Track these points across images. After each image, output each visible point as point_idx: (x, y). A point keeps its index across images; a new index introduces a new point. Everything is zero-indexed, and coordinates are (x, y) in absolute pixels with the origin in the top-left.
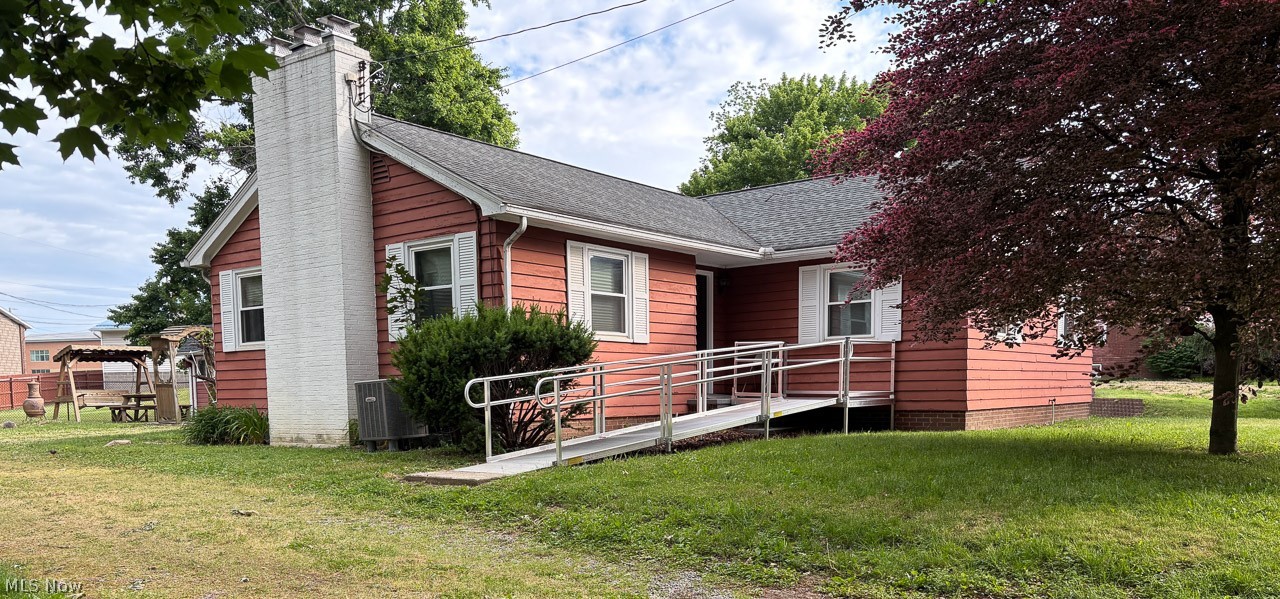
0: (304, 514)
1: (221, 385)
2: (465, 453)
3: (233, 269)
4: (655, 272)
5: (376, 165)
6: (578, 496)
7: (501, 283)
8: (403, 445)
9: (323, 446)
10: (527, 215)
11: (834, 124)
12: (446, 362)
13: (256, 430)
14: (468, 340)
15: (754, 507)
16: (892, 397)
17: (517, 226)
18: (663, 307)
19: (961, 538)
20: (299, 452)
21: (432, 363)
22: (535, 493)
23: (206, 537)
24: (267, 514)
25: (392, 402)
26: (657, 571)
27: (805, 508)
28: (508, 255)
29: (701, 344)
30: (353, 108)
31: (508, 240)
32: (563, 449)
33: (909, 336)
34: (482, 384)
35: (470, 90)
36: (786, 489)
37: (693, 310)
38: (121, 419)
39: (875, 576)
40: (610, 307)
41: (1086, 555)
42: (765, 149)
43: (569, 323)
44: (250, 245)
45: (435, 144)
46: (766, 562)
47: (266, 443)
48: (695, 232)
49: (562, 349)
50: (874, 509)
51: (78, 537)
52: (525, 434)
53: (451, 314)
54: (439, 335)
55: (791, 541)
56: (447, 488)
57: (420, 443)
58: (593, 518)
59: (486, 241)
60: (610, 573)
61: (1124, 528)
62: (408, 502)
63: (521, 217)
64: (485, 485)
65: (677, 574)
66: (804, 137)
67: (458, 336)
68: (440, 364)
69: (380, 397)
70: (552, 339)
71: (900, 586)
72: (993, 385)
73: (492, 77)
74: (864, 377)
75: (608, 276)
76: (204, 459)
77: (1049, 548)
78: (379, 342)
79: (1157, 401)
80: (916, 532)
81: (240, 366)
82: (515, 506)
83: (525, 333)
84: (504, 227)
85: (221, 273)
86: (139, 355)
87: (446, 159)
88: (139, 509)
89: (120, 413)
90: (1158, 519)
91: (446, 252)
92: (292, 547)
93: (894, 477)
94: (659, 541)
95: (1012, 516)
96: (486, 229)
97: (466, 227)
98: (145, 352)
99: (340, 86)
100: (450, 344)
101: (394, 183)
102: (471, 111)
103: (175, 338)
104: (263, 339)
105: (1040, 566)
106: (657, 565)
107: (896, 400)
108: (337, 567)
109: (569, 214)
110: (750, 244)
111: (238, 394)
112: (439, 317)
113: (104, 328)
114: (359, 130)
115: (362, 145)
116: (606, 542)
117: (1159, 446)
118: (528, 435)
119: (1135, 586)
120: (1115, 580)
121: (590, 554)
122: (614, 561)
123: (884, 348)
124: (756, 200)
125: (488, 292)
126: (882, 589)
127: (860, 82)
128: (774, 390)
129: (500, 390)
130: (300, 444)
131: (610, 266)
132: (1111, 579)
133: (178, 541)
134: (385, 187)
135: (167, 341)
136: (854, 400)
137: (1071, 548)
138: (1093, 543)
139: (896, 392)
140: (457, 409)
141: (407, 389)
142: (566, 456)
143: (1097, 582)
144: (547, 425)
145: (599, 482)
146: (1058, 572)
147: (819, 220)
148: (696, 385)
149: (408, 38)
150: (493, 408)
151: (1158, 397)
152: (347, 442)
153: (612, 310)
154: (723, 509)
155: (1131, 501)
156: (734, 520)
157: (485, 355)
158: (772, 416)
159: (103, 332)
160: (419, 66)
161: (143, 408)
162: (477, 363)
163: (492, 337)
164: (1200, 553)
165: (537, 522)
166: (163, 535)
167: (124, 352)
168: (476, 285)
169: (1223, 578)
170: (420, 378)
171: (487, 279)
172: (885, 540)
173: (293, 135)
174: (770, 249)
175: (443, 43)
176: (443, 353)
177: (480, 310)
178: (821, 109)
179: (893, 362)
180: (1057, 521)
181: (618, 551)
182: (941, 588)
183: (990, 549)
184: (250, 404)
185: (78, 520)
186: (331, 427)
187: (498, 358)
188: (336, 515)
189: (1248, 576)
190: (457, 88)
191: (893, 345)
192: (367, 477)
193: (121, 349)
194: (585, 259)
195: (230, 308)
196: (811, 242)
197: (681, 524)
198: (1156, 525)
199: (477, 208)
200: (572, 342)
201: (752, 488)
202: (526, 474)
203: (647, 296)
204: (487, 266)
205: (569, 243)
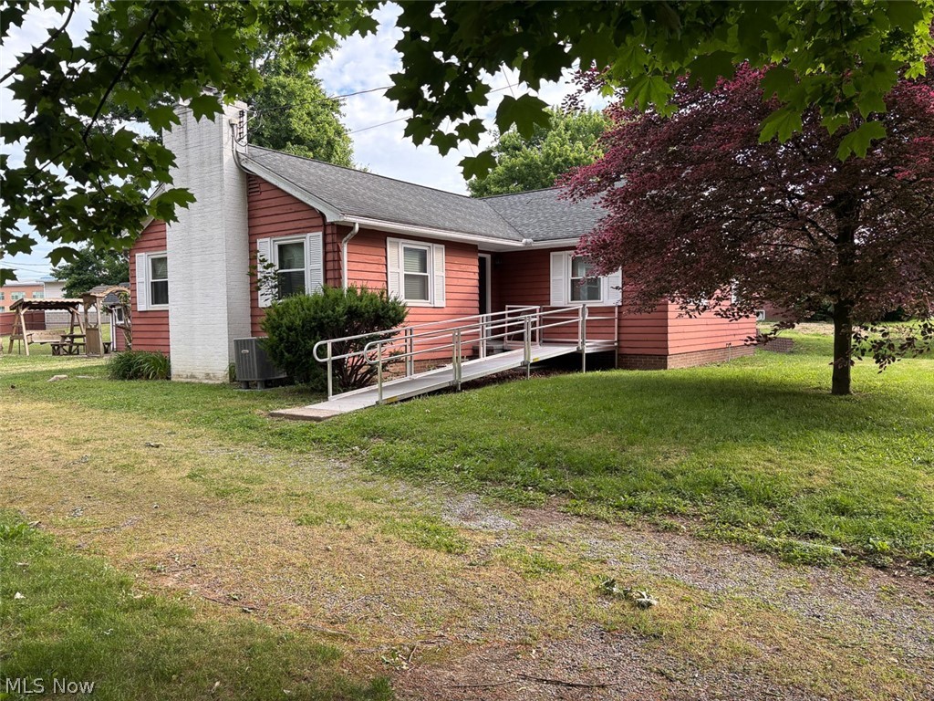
0: (197, 444)
1: (136, 335)
2: (314, 390)
3: (145, 252)
4: (449, 257)
5: (250, 182)
6: (393, 431)
7: (340, 269)
8: (268, 384)
9: (211, 382)
10: (358, 222)
11: (576, 139)
12: (300, 328)
13: (161, 369)
14: (316, 313)
15: (518, 441)
16: (616, 344)
17: (352, 228)
18: (455, 282)
19: (659, 468)
20: (194, 387)
21: (290, 329)
22: (363, 427)
23: (126, 468)
24: (172, 446)
25: (260, 354)
26: (448, 494)
27: (553, 442)
28: (345, 249)
29: (482, 310)
30: (235, 143)
31: (345, 239)
32: (382, 389)
33: (626, 302)
34: (326, 345)
35: (318, 115)
36: (540, 426)
37: (476, 283)
38: (59, 354)
39: (600, 498)
40: (417, 284)
41: (744, 483)
42: (526, 158)
43: (388, 298)
44: (159, 235)
45: (293, 167)
46: (525, 486)
47: (169, 379)
48: (477, 229)
49: (383, 318)
50: (600, 444)
51: (34, 468)
52: (356, 377)
53: (304, 292)
54: (295, 308)
55: (543, 468)
56: (301, 423)
57: (281, 382)
58: (404, 448)
59: (329, 239)
60: (416, 496)
61: (770, 461)
62: (272, 435)
63: (354, 223)
64: (327, 421)
65: (463, 496)
66: (554, 150)
67: (309, 310)
68: (295, 329)
69: (252, 350)
70: (376, 311)
71: (617, 507)
72: (686, 336)
73: (334, 105)
74: (596, 330)
75: (416, 261)
76: (122, 395)
77: (718, 478)
78: (251, 308)
79: (803, 339)
80: (630, 462)
81: (150, 321)
82: (348, 439)
83: (357, 307)
84: (343, 229)
85: (137, 255)
86: (74, 305)
87: (300, 180)
88: (76, 443)
89: (58, 348)
90: (793, 454)
91: (301, 245)
92: (189, 477)
93: (615, 416)
94: (451, 469)
95: (694, 451)
96: (329, 230)
97: (315, 229)
98: (78, 303)
99: (226, 128)
100: (303, 315)
101: (264, 195)
102: (319, 130)
103: (101, 295)
104: (167, 303)
105: (713, 491)
106: (449, 489)
107: (619, 347)
108: (221, 494)
109: (388, 220)
110: (516, 236)
111: (148, 342)
112: (295, 295)
113: (47, 280)
114: (239, 158)
115: (241, 169)
116: (413, 470)
117: (798, 386)
118: (359, 377)
119: (775, 507)
120: (763, 502)
121: (402, 479)
122: (419, 486)
123: (609, 310)
124: (521, 202)
125: (330, 275)
126: (605, 509)
127: (594, 111)
128: (533, 339)
129: (339, 349)
130: (193, 380)
131: (417, 254)
132: (760, 501)
133: (106, 472)
134: (257, 198)
135: (95, 297)
136: (590, 347)
137: (734, 476)
138: (750, 473)
139: (618, 340)
140: (307, 362)
141: (271, 347)
142: (387, 395)
143: (750, 504)
144: (372, 371)
145: (409, 418)
146: (724, 496)
147: (564, 219)
148: (478, 342)
149: (274, 80)
150: (333, 361)
151: (803, 336)
152: (227, 380)
153: (419, 285)
154: (496, 442)
155: (776, 439)
156: (503, 453)
157: (328, 323)
158: (531, 362)
159: (45, 283)
160: (282, 99)
161: (76, 344)
162: (322, 328)
163: (333, 311)
164: (820, 482)
165: (364, 452)
166: (96, 467)
167: (62, 303)
168: (322, 270)
169: (834, 502)
170: (281, 340)
171: (330, 265)
172: (607, 469)
173: (191, 161)
174: (530, 240)
175: (298, 82)
176: (298, 322)
177: (324, 291)
178: (567, 130)
179: (616, 320)
180: (725, 456)
181: (421, 477)
182: (644, 509)
183: (679, 477)
184: (157, 349)
185: (32, 453)
186: (215, 368)
187: (338, 325)
188: (220, 445)
189: (851, 501)
190: (309, 114)
191: (616, 309)
192: (242, 413)
193: (60, 301)
194: (400, 249)
195: (143, 279)
196: (559, 236)
197: (466, 454)
198: (791, 459)
199: (323, 216)
200: (390, 312)
201: (516, 424)
202: (356, 411)
203: (444, 275)
204: (330, 257)
205: (389, 239)
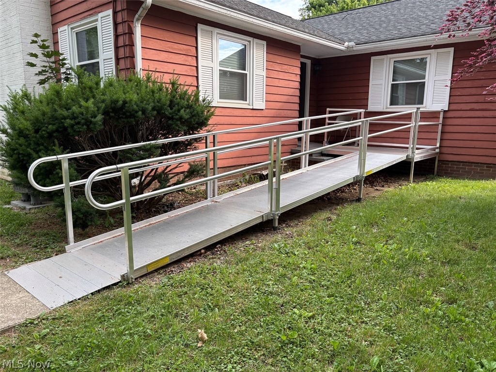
4: (271, 56)
7: (133, 56)
16: (437, 150)
17: (143, 3)
18: (276, 83)
28: (138, 30)
29: (302, 113)
33: (453, 107)
37: (297, 85)
40: (235, 82)
59: (120, 18)
96: (119, 7)
97: (105, 7)
107: (440, 153)
110: (337, 41)
123: (433, 115)
124: (336, 19)
125: (122, 64)
136: (417, 155)
139: (441, 147)
147: (384, 26)
158: (365, 176)
168: (113, 60)
171: (122, 52)
174: (352, 44)
179: (440, 127)
191: (442, 113)
194: (214, 41)
196: (383, 38)
203: (264, 73)
204: (121, 41)
205: (200, 27)
